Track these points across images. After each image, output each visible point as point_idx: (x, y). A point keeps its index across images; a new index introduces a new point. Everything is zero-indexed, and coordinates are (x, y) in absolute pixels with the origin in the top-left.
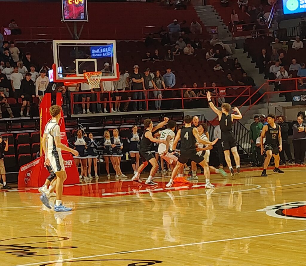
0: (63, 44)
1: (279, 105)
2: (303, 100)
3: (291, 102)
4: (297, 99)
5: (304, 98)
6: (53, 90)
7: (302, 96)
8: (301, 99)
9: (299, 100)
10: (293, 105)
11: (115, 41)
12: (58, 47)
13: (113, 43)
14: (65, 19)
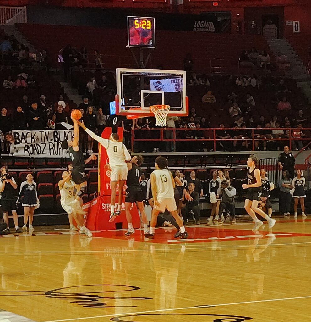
0: (127, 73)
6: (114, 124)
11: (185, 71)
12: (122, 76)
13: (182, 74)
14: (130, 45)
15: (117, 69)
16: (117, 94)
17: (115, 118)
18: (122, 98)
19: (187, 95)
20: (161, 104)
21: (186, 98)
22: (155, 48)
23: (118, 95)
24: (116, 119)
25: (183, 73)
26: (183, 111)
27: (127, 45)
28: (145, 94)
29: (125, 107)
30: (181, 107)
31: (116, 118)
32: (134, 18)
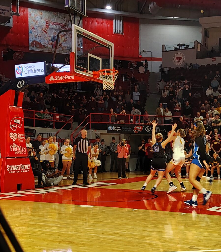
1: (98, 132)
2: (115, 130)
3: (106, 130)
4: (110, 128)
5: (115, 129)
7: (114, 127)
8: (113, 129)
9: (111, 130)
10: (107, 133)
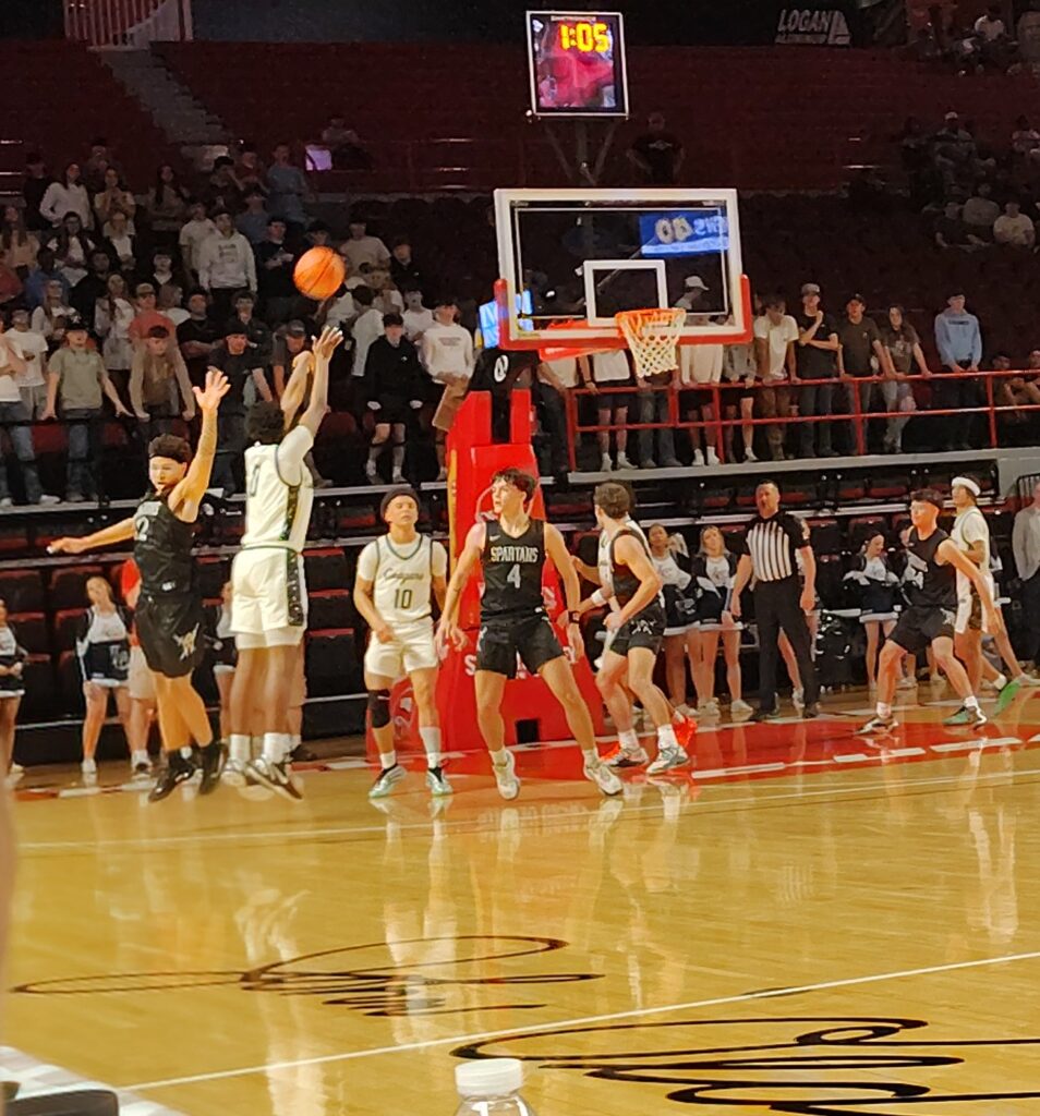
0: (533, 204)
6: (499, 378)
11: (734, 190)
12: (516, 215)
13: (725, 201)
14: (539, 109)
15: (496, 192)
16: (502, 276)
17: (499, 360)
18: (518, 291)
19: (744, 272)
20: (657, 306)
21: (743, 280)
22: (626, 114)
23: (505, 283)
24: (503, 361)
25: (729, 196)
26: (732, 324)
27: (531, 109)
28: (599, 275)
29: (534, 321)
30: (726, 313)
31: (505, 358)
32: (550, 15)
